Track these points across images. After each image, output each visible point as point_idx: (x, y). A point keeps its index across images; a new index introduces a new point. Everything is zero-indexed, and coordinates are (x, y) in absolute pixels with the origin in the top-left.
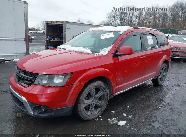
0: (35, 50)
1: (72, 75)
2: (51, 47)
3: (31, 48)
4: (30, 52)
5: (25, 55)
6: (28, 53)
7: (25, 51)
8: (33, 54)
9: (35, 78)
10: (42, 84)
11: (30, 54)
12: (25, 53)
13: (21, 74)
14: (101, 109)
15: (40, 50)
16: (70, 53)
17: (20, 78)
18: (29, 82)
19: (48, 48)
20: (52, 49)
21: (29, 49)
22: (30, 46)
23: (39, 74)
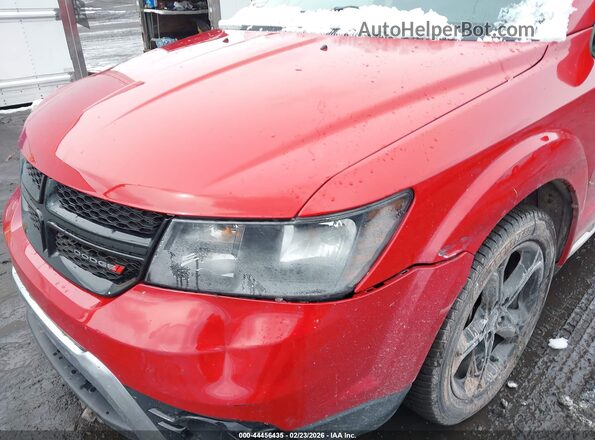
0: (106, 57)
1: (404, 204)
2: (164, 40)
3: (89, 50)
4: (89, 68)
5: (72, 81)
6: (80, 70)
7: (69, 65)
8: (101, 73)
9: (147, 242)
10: (203, 286)
11: (90, 74)
12: (70, 73)
13: (57, 208)
14: (514, 349)
15: (124, 57)
16: (325, 48)
17: (54, 232)
18: (112, 268)
19: (152, 46)
20: (170, 48)
21: (85, 55)
22: (83, 43)
23: (170, 217)
